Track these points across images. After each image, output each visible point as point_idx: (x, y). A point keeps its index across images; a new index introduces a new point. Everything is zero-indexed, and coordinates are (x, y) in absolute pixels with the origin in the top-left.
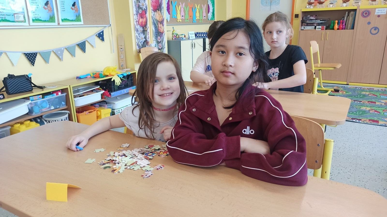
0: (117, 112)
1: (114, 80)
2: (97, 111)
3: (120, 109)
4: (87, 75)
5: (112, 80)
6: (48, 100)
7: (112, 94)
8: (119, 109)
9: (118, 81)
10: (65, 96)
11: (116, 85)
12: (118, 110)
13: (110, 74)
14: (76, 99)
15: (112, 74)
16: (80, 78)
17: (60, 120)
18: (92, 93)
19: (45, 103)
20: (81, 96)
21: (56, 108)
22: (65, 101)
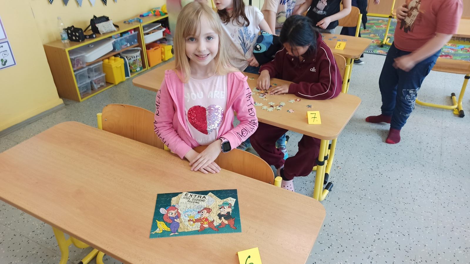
2: (160, 48)
4: (148, 12)
6: (125, 38)
14: (145, 37)
16: (144, 16)
17: (136, 56)
18: (155, 31)
19: (123, 41)
20: (148, 34)
21: (131, 45)
22: (137, 38)
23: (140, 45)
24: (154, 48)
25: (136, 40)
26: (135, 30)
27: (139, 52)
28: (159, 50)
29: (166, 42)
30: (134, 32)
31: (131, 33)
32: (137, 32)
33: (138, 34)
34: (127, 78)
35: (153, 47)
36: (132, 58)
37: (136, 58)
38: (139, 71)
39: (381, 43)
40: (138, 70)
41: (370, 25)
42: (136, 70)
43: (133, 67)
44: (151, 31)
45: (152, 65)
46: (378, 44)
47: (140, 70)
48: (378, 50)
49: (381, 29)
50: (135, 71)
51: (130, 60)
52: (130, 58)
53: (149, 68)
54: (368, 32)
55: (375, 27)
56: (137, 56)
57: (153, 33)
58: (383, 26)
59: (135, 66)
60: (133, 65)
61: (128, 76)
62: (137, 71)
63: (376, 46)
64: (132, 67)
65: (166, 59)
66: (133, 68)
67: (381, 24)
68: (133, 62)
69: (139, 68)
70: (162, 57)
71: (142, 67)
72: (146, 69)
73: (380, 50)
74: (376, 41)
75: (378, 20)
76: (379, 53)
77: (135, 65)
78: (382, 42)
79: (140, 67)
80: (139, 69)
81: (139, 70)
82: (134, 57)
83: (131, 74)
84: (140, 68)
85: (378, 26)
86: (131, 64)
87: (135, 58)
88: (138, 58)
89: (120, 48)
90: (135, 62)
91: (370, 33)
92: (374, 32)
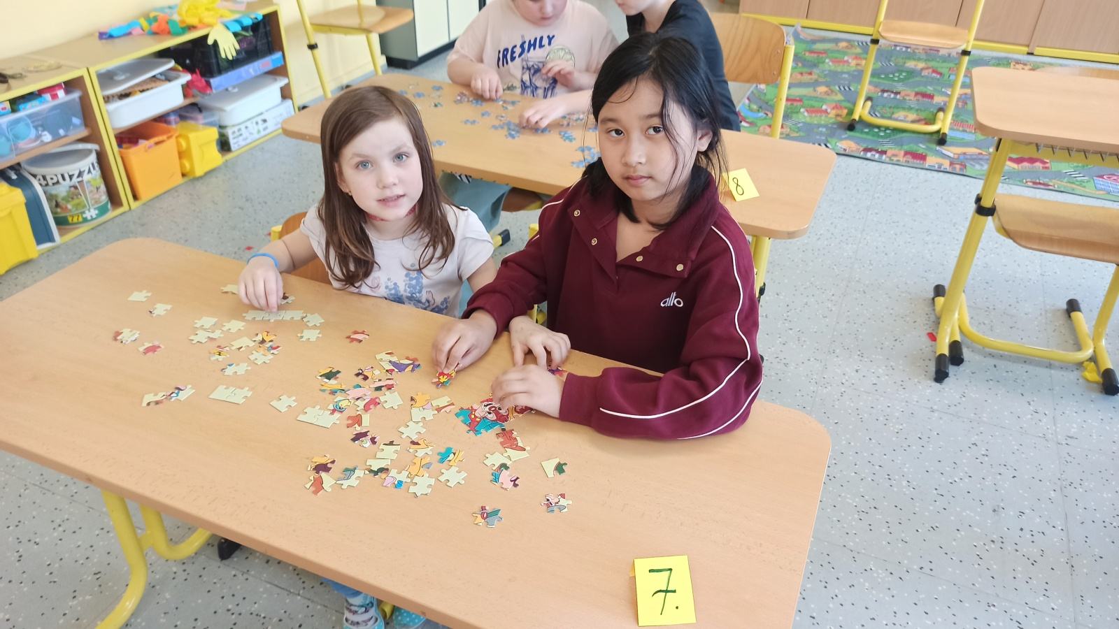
1: (215, 42)
4: (131, 25)
5: (210, 41)
6: (30, 116)
7: (214, 81)
9: (227, 45)
10: (78, 100)
11: (223, 54)
12: (236, 129)
14: (113, 106)
15: (207, 21)
16: (112, 37)
17: (76, 173)
18: (153, 85)
19: (21, 128)
20: (124, 95)
21: (56, 137)
22: (80, 114)
23: (93, 137)
24: (152, 141)
25: (76, 121)
26: (69, 86)
27: (93, 158)
28: (170, 146)
29: (200, 116)
30: (67, 92)
31: (55, 97)
32: (76, 95)
33: (81, 98)
34: (48, 245)
35: (147, 138)
36: (64, 179)
37: (80, 179)
38: (93, 219)
39: (847, 114)
40: (89, 218)
41: (816, 55)
42: (84, 216)
43: (69, 206)
44: (138, 85)
45: (146, 193)
46: (840, 119)
47: (99, 216)
48: (842, 139)
49: (845, 69)
50: (81, 219)
51: (56, 186)
52: (55, 180)
53: (134, 205)
54: (811, 79)
55: (829, 65)
56: (80, 174)
57: (142, 91)
58: (850, 61)
59: (78, 204)
60: (68, 202)
61: (51, 239)
62: (85, 220)
63: (835, 126)
64: (66, 208)
65: (199, 172)
66: (70, 211)
67: (845, 54)
68: (68, 192)
69: (92, 210)
70: (182, 166)
71: (107, 203)
72: (125, 208)
73: (846, 139)
74: (833, 108)
75: (837, 41)
76: (845, 150)
77: (76, 201)
78: (851, 112)
79: (96, 206)
80: (92, 213)
81: (94, 216)
82: (71, 177)
83: (61, 235)
84: (95, 209)
85: (835, 61)
86: (63, 199)
87: (75, 180)
88: (86, 177)
89: (11, 150)
90: (75, 191)
91: (815, 84)
92: (828, 80)
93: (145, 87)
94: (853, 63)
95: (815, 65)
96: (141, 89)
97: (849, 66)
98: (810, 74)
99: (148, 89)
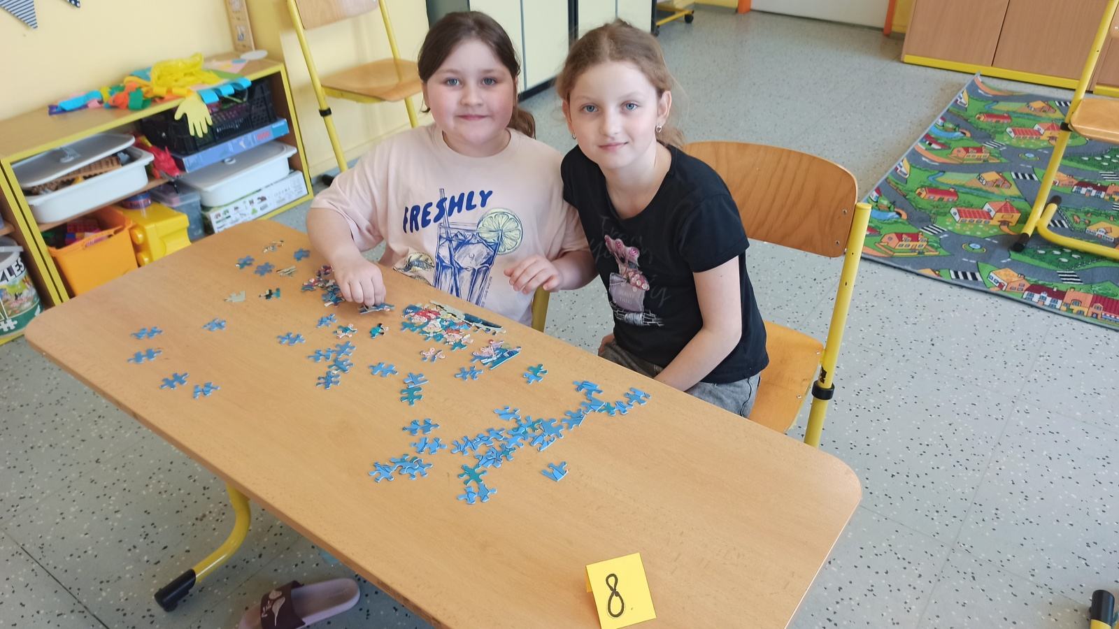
0: (220, 218)
1: (185, 116)
2: (131, 229)
3: (231, 208)
4: (89, 95)
5: (178, 116)
7: (188, 161)
8: (224, 209)
9: (199, 120)
11: (192, 133)
12: (221, 211)
13: (169, 91)
14: (36, 201)
15: (176, 91)
16: (63, 111)
18: (102, 170)
20: (67, 182)
38: (10, 331)
41: (994, 121)
44: (79, 171)
47: (18, 327)
49: (1032, 143)
54: (979, 159)
55: (1009, 137)
57: (86, 178)
58: (1042, 131)
67: (1037, 119)
71: (35, 306)
75: (1029, 98)
79: (15, 316)
80: (9, 324)
81: (12, 327)
84: (13, 320)
85: (1020, 131)
91: (983, 167)
92: (1004, 160)
93: (92, 173)
94: (1046, 134)
95: (989, 137)
96: (87, 174)
97: (1038, 139)
98: (979, 150)
99: (96, 175)
